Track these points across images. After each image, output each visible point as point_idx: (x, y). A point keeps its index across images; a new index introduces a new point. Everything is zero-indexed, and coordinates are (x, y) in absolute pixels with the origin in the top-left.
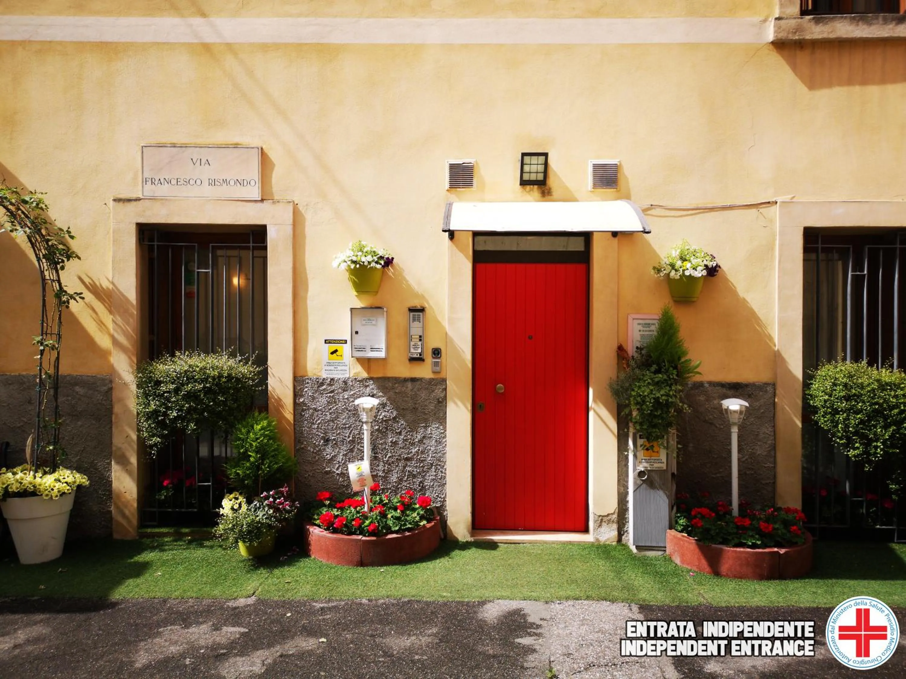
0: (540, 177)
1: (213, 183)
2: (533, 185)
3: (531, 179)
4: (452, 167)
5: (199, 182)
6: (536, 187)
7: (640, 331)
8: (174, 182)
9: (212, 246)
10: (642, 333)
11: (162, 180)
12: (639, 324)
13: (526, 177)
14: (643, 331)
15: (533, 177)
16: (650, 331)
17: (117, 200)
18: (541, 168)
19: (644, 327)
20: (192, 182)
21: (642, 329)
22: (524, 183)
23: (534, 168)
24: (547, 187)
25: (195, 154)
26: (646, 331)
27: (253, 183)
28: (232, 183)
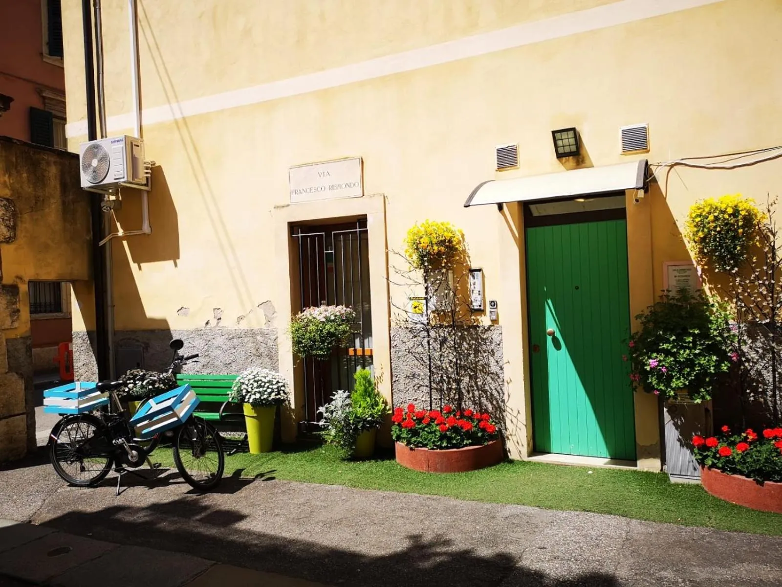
0: (574, 148)
1: (332, 188)
2: (569, 156)
3: (566, 151)
4: (499, 151)
5: (323, 189)
6: (571, 157)
7: (675, 276)
8: (308, 190)
9: (334, 234)
10: (677, 278)
11: (301, 190)
12: (674, 270)
13: (561, 150)
14: (679, 276)
15: (567, 149)
16: (686, 276)
17: (276, 207)
18: (572, 141)
19: (680, 273)
20: (319, 189)
21: (678, 274)
22: (560, 156)
23: (566, 142)
24: (581, 157)
25: (320, 169)
26: (682, 276)
27: (356, 184)
28: (344, 186)
